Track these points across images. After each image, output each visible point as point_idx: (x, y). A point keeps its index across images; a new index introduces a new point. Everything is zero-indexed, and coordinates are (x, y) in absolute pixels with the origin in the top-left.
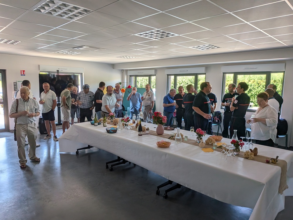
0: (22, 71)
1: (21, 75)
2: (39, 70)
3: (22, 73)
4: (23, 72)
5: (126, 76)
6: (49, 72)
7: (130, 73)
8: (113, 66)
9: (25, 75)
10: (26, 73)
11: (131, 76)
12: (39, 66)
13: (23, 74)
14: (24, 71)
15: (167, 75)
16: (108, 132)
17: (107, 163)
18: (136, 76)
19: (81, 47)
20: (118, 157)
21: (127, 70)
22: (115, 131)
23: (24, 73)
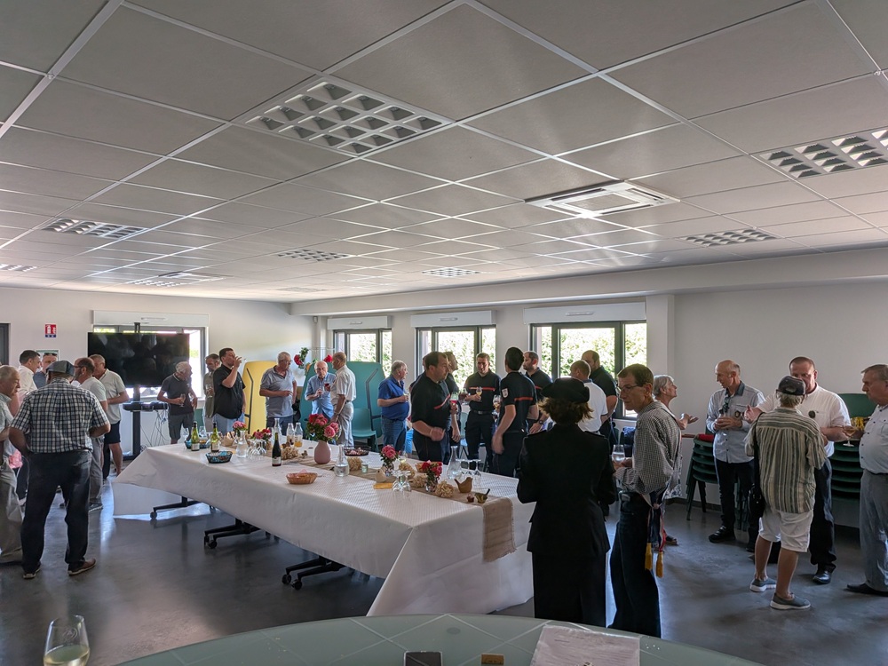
0: (49, 327)
1: (46, 336)
2: (92, 323)
3: (49, 331)
4: (52, 329)
5: (325, 331)
6: (117, 327)
7: (333, 325)
8: (288, 307)
9: (55, 336)
10: (57, 330)
11: (336, 331)
12: (92, 312)
13: (52, 332)
14: (55, 326)
15: (417, 328)
16: (211, 461)
17: (207, 533)
18: (348, 332)
19: (176, 273)
20: (237, 520)
21: (326, 318)
22: (225, 459)
23: (54, 331)
